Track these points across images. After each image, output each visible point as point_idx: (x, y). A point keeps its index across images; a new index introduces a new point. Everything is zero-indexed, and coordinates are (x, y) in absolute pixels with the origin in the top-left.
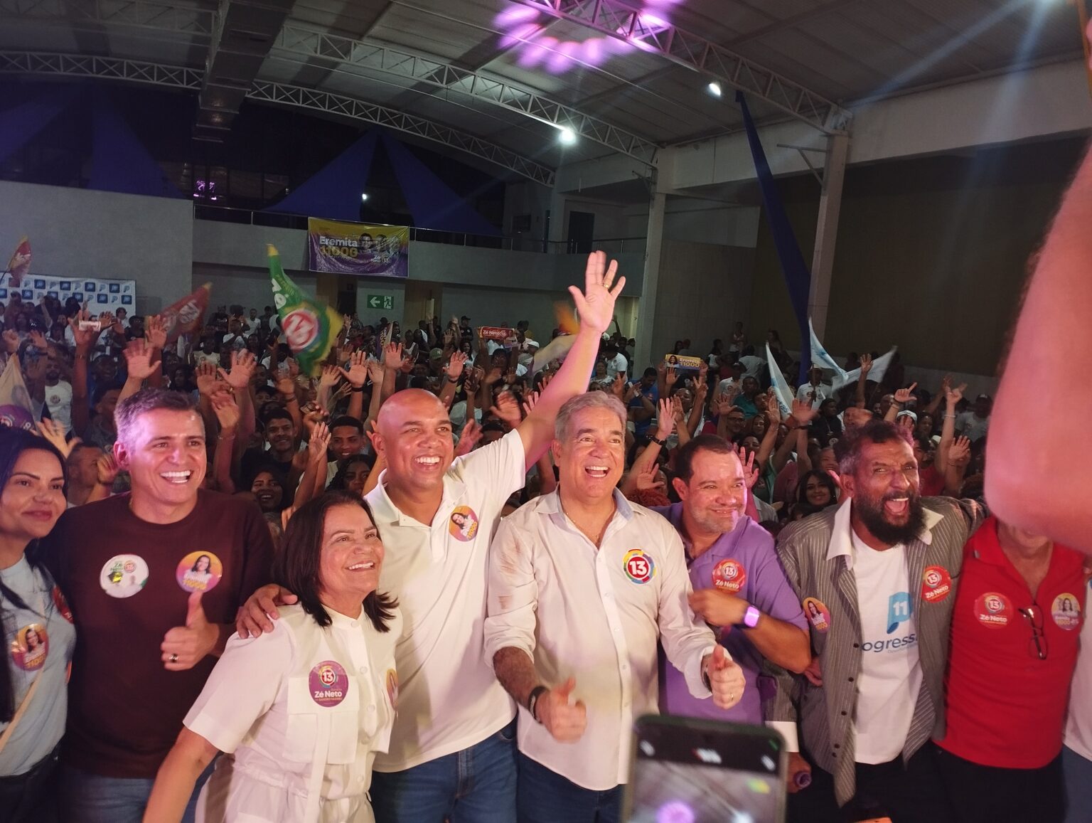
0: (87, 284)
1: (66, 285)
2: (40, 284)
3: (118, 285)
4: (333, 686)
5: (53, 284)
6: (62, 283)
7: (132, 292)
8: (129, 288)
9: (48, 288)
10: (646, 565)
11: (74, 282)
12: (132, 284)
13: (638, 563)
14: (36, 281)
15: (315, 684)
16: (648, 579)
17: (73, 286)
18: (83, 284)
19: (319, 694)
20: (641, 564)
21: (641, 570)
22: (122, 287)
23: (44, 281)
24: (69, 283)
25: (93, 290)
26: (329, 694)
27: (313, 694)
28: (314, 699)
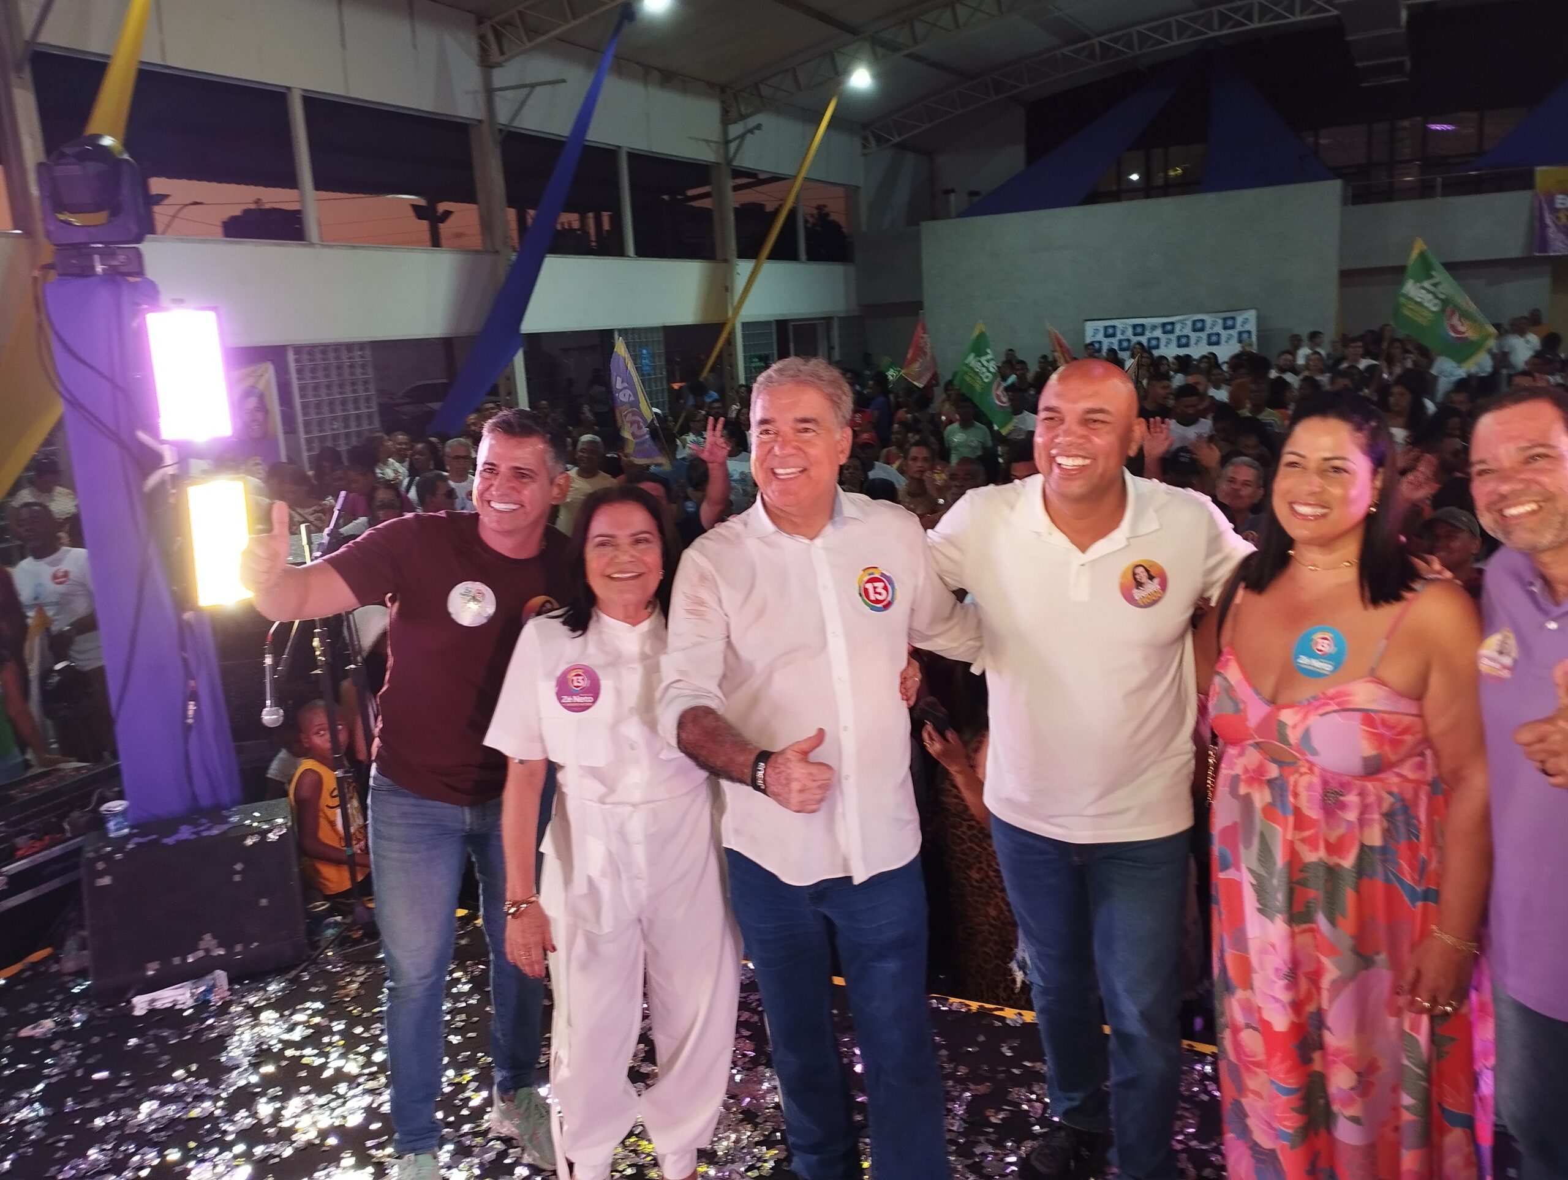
0: (1194, 322)
1: (1169, 327)
2: (1139, 330)
3: (1233, 318)
4: (584, 691)
5: (1154, 327)
6: (1164, 325)
7: (1252, 327)
8: (1248, 320)
9: (1148, 334)
10: (885, 588)
11: (1178, 321)
12: (1251, 315)
13: (876, 584)
14: (1135, 327)
15: (563, 688)
16: (889, 604)
17: (1178, 327)
18: (1189, 323)
19: (567, 699)
20: (880, 585)
21: (880, 594)
22: (1239, 320)
23: (1143, 326)
24: (1172, 324)
25: (1202, 329)
26: (578, 699)
27: (560, 699)
28: (562, 703)
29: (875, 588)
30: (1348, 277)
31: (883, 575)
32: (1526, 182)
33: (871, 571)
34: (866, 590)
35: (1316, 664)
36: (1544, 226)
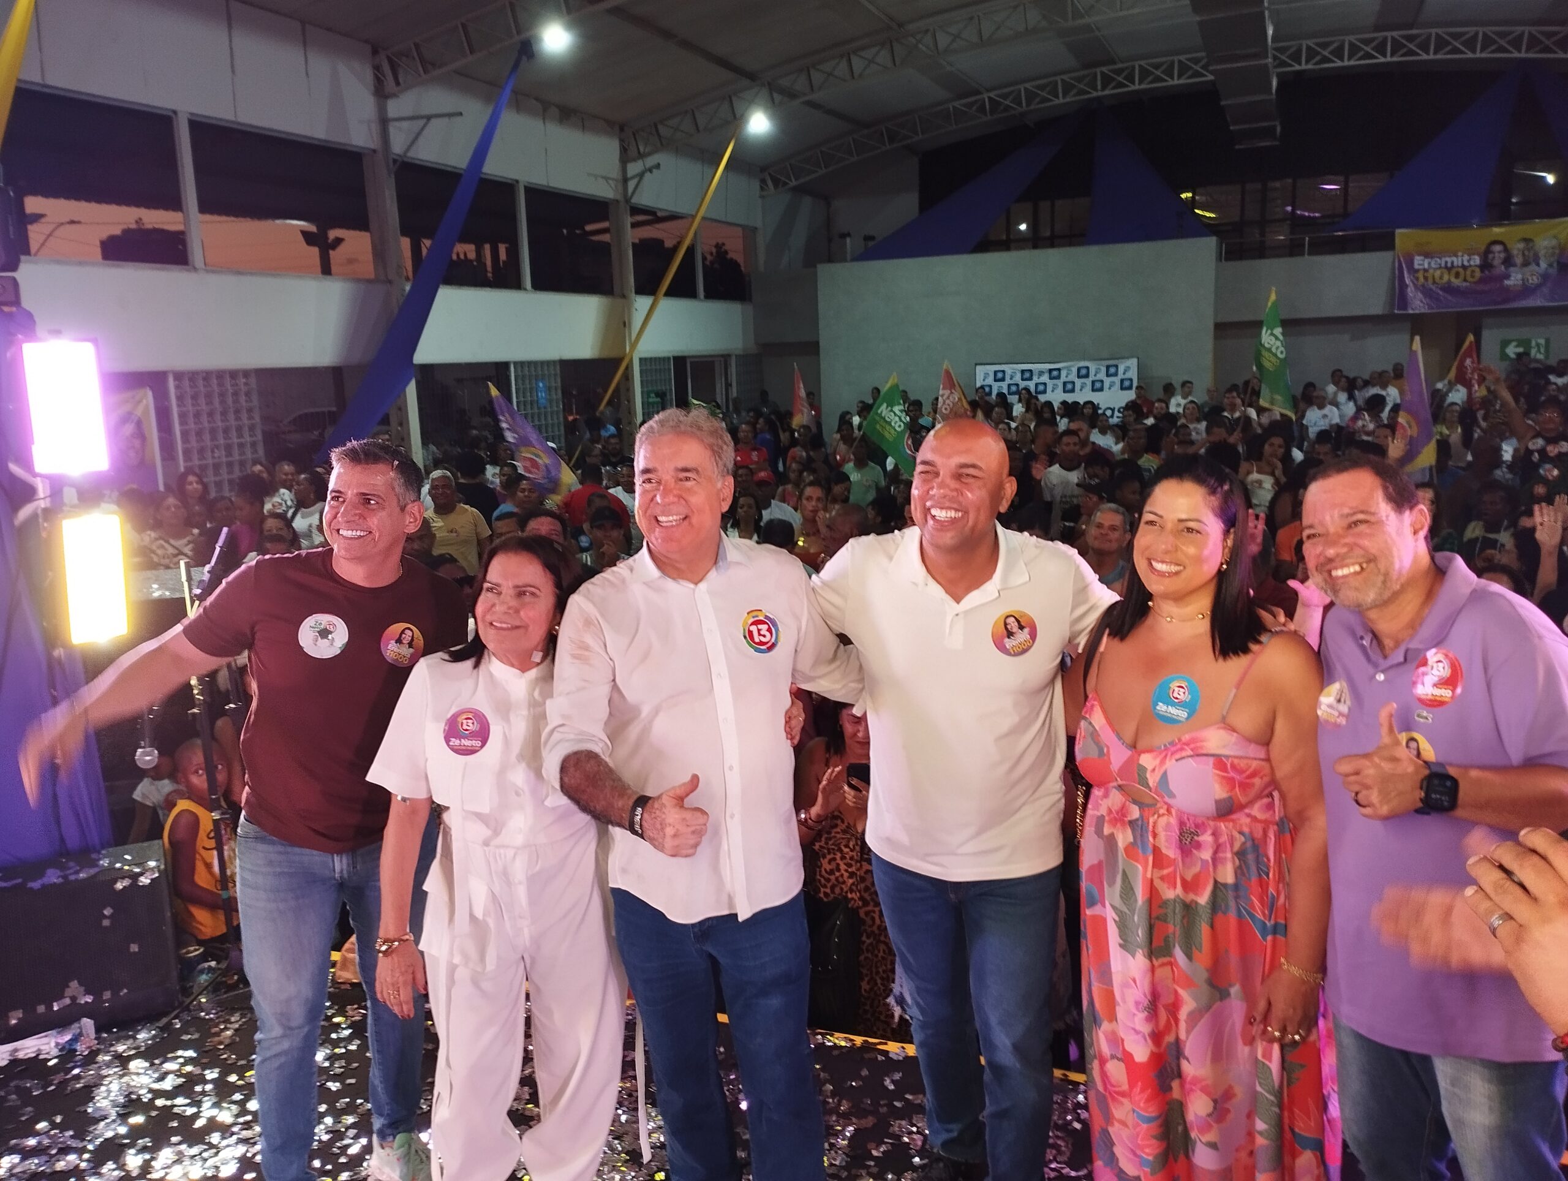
0: (1079, 369)
2: (1027, 375)
3: (1117, 366)
4: (473, 735)
5: (1041, 373)
6: (1051, 371)
7: (1133, 374)
8: (1129, 368)
9: (1035, 379)
11: (1064, 368)
12: (1133, 363)
13: (760, 627)
14: (1023, 372)
15: (452, 731)
16: (773, 646)
17: (1064, 373)
18: (1075, 370)
19: (455, 742)
20: (764, 627)
21: (764, 636)
22: (1121, 369)
23: (1031, 371)
24: (1059, 370)
25: (1087, 376)
26: (466, 743)
27: (447, 741)
28: (448, 745)
29: (759, 630)
30: (1222, 329)
31: (767, 617)
32: (1386, 243)
33: (755, 614)
34: (751, 633)
35: (1173, 711)
36: (1403, 286)
